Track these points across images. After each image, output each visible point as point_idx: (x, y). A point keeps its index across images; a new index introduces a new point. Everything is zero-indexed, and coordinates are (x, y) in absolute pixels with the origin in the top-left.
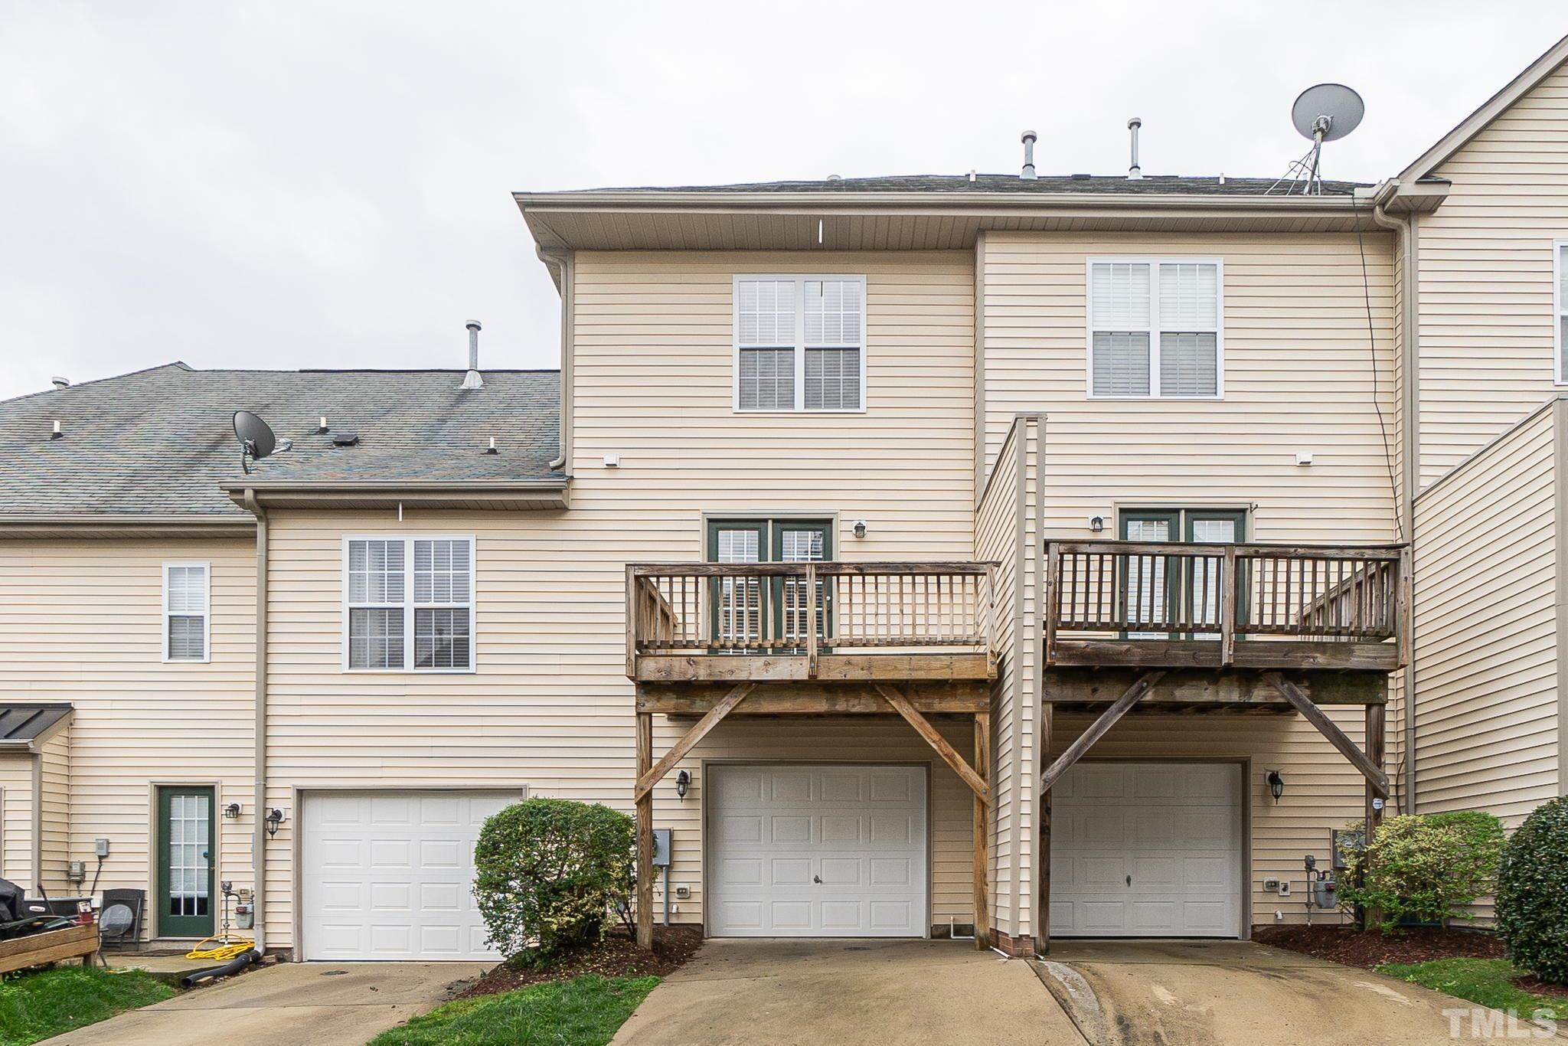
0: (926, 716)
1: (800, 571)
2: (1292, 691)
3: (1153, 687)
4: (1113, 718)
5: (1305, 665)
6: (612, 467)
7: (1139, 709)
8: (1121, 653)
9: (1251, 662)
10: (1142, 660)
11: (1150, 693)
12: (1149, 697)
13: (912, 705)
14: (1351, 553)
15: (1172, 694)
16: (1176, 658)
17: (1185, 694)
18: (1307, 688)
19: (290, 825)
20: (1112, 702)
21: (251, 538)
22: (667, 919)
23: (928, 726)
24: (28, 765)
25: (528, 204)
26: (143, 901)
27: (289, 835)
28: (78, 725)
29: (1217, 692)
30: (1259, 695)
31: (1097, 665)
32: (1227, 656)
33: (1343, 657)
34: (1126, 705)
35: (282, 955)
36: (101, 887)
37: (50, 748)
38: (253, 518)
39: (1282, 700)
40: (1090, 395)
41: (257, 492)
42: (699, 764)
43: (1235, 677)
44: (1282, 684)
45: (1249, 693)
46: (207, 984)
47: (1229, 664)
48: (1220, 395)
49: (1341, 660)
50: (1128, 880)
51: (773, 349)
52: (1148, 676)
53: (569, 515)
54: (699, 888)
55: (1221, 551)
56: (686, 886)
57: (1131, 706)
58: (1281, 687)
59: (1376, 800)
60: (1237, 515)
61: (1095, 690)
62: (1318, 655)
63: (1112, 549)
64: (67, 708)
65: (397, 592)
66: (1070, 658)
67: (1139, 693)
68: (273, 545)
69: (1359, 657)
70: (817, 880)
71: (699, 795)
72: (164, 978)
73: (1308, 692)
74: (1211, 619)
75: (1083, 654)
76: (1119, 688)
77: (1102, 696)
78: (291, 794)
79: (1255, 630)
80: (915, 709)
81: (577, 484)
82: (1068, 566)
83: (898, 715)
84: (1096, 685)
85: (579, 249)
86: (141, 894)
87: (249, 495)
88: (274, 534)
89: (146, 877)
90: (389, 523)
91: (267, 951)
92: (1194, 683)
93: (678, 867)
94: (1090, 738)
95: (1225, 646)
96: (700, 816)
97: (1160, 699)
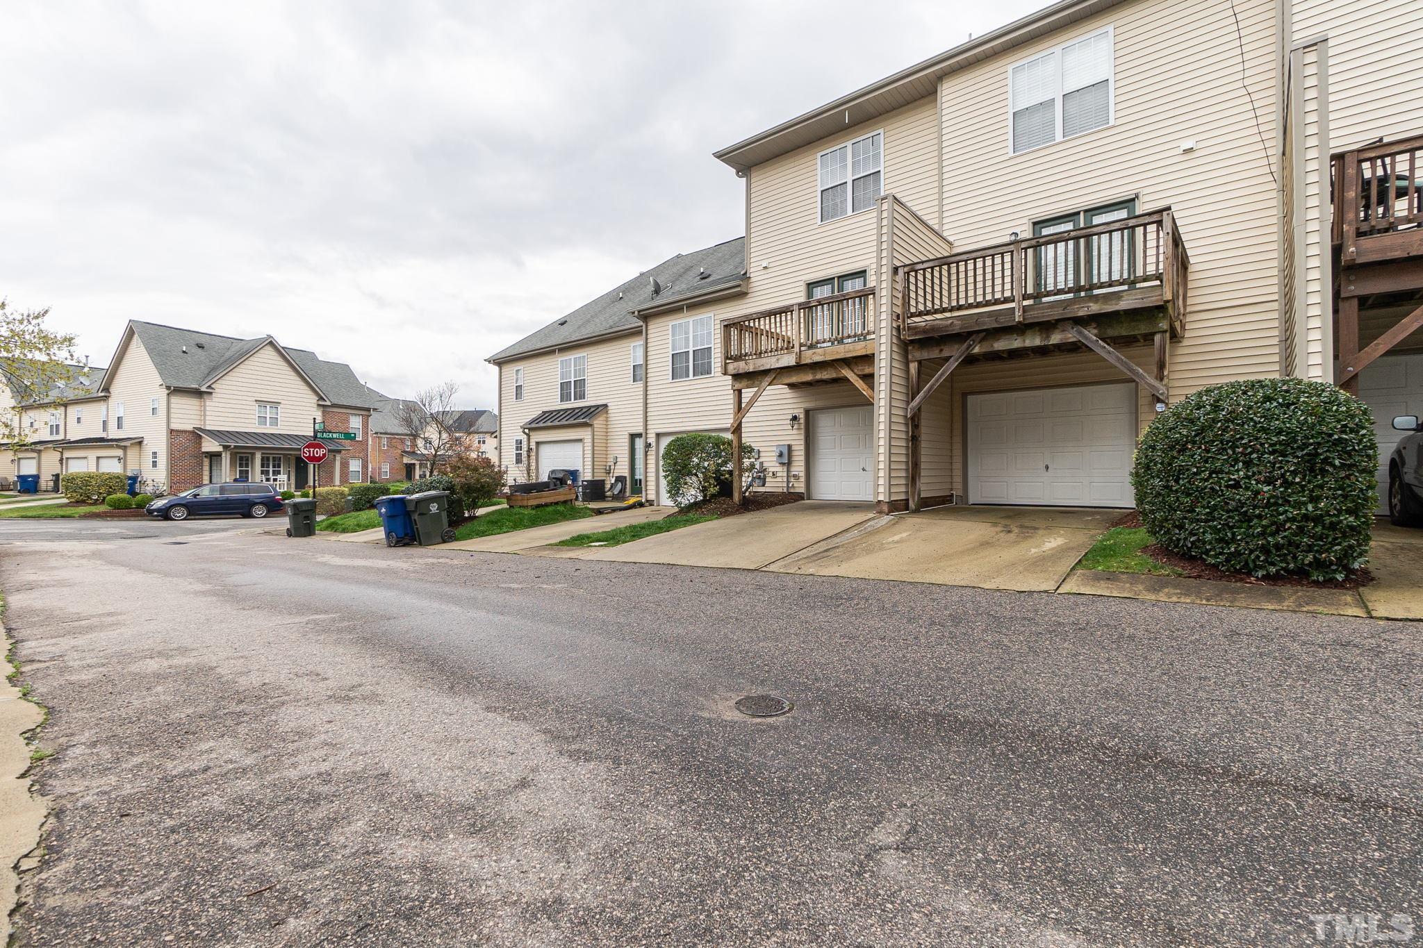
0: (858, 376)
1: (791, 309)
2: (1080, 333)
3: (979, 343)
4: (952, 365)
5: (1081, 314)
6: (765, 268)
7: (970, 360)
8: (947, 326)
9: (1037, 317)
10: (960, 329)
11: (977, 348)
12: (977, 350)
13: (853, 371)
14: (1117, 225)
15: (992, 346)
16: (984, 323)
17: (1001, 345)
18: (1095, 328)
19: (654, 448)
20: (951, 357)
21: (640, 333)
22: (788, 490)
23: (861, 382)
24: (590, 429)
25: (720, 156)
26: (626, 481)
27: (654, 453)
28: (609, 412)
29: (1024, 341)
30: (1056, 338)
31: (936, 335)
32: (1018, 317)
33: (1113, 302)
34: (960, 357)
35: (651, 503)
36: (616, 475)
37: (598, 422)
38: (641, 323)
39: (1074, 340)
40: (1011, 154)
41: (639, 312)
42: (802, 411)
43: (1037, 328)
44: (1073, 328)
45: (1048, 337)
46: (607, 513)
47: (1019, 322)
48: (1112, 123)
49: (1112, 305)
50: (1047, 467)
51: (837, 186)
52: (974, 337)
53: (749, 296)
54: (802, 474)
55: (1012, 247)
56: (797, 473)
57: (963, 358)
58: (1071, 331)
59: (1159, 405)
60: (1129, 203)
61: (941, 350)
62: (1091, 304)
63: (936, 263)
64: (606, 406)
65: (687, 346)
66: (916, 334)
67: (968, 348)
68: (649, 332)
69: (1128, 300)
70: (864, 470)
71: (802, 426)
72: (592, 510)
73: (1095, 331)
74: (1008, 294)
75: (924, 331)
76: (956, 346)
77: (945, 354)
78: (654, 435)
79: (1048, 294)
80: (855, 373)
81: (752, 280)
82: (912, 280)
83: (846, 380)
84: (942, 347)
85: (753, 166)
86: (625, 477)
87: (636, 313)
88: (649, 327)
89: (627, 471)
90: (681, 315)
91: (647, 501)
92: (1007, 337)
93: (794, 464)
94: (937, 380)
95: (1017, 310)
96: (802, 437)
97: (984, 350)
